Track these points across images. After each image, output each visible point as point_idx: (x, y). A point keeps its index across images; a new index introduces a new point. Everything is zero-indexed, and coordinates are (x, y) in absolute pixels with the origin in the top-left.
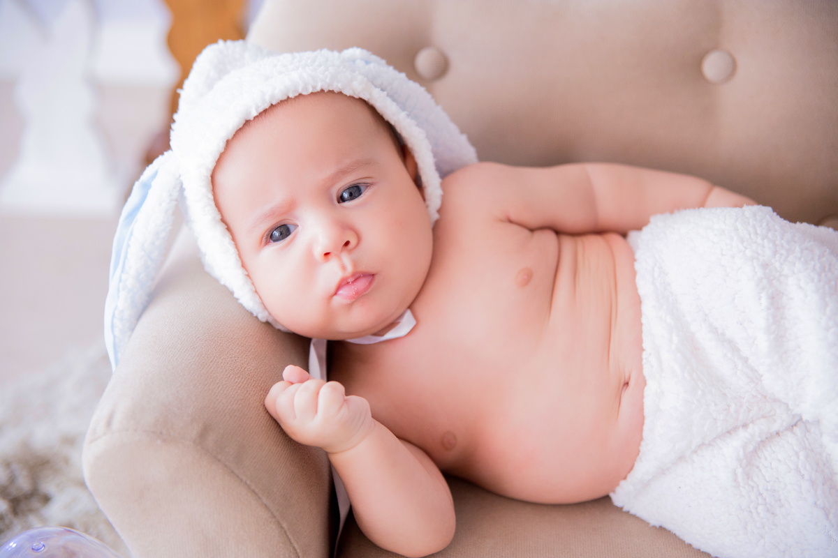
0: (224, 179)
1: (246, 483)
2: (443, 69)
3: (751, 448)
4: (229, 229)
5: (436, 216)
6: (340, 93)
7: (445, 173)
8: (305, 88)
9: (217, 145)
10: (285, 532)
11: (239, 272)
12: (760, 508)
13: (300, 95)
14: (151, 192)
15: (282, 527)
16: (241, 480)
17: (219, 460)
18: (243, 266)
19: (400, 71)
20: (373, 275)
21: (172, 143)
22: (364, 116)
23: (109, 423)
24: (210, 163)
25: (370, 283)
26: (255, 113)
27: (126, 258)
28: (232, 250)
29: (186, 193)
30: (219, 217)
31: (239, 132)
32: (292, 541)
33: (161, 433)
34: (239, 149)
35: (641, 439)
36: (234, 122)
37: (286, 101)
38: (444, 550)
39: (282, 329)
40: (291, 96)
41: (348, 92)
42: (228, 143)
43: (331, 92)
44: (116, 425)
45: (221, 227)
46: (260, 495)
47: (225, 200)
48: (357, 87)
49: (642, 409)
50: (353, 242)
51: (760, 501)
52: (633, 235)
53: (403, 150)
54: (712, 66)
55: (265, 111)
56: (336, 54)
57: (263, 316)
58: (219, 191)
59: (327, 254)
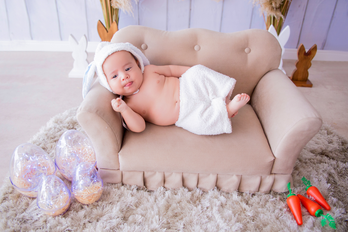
0: (104, 66)
2: (146, 48)
3: (201, 112)
4: (105, 75)
5: (143, 72)
6: (126, 51)
7: (145, 66)
8: (120, 50)
9: (103, 60)
11: (107, 83)
12: (203, 122)
13: (119, 51)
14: (90, 68)
15: (111, 128)
16: (104, 120)
17: (100, 116)
18: (108, 82)
19: (136, 47)
20: (133, 82)
21: (94, 60)
22: (130, 55)
23: (81, 110)
24: (102, 63)
26: (111, 54)
27: (86, 80)
28: (106, 79)
29: (97, 69)
30: (103, 73)
31: (107, 57)
32: (114, 131)
34: (108, 60)
35: (180, 111)
36: (106, 55)
37: (116, 52)
38: (143, 131)
39: (115, 94)
40: (117, 51)
41: (127, 50)
42: (105, 59)
43: (124, 50)
44: (82, 110)
45: (104, 75)
46: (107, 122)
47: (105, 69)
48: (129, 49)
49: (179, 106)
50: (128, 77)
51: (203, 121)
52: (180, 78)
53: (136, 60)
54: (196, 48)
55: (112, 54)
56: (124, 43)
57: (111, 91)
58: (104, 68)
59: (123, 80)
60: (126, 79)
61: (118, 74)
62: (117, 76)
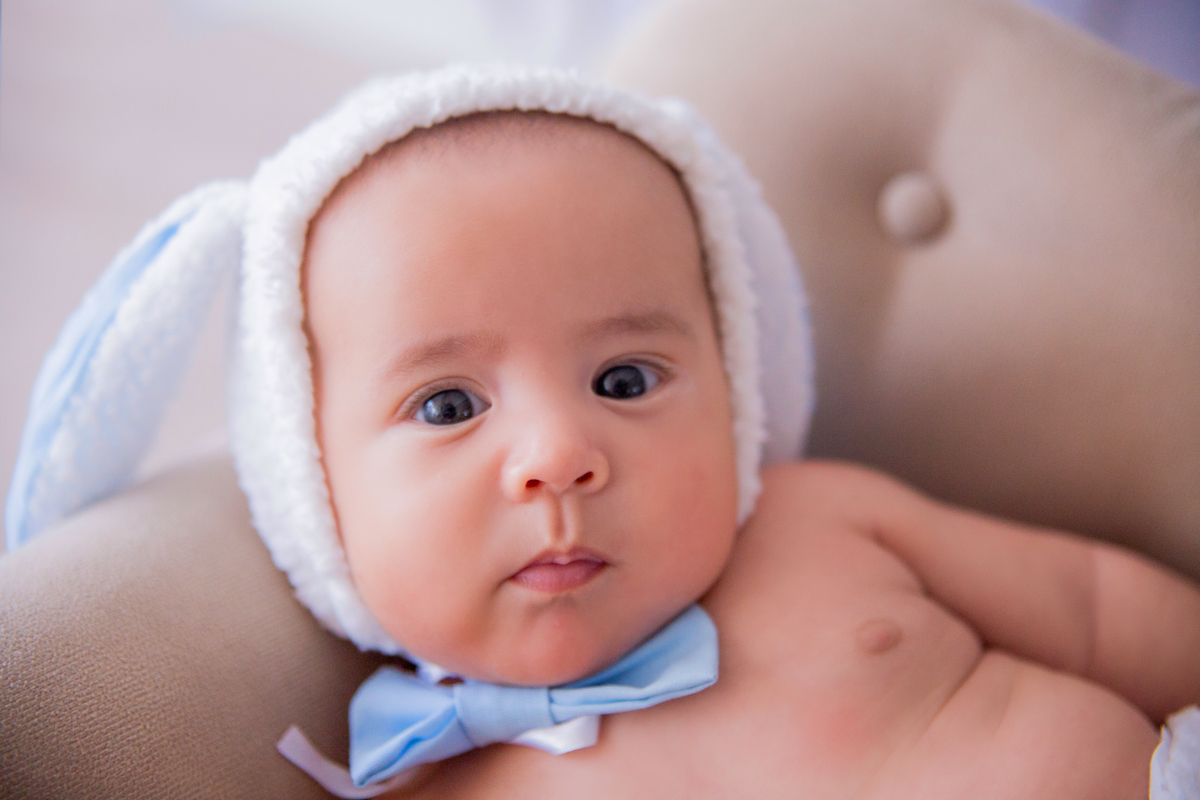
20: (604, 565)
25: (590, 577)
50: (601, 479)
60: (567, 491)
61: (493, 399)
62: (477, 405)
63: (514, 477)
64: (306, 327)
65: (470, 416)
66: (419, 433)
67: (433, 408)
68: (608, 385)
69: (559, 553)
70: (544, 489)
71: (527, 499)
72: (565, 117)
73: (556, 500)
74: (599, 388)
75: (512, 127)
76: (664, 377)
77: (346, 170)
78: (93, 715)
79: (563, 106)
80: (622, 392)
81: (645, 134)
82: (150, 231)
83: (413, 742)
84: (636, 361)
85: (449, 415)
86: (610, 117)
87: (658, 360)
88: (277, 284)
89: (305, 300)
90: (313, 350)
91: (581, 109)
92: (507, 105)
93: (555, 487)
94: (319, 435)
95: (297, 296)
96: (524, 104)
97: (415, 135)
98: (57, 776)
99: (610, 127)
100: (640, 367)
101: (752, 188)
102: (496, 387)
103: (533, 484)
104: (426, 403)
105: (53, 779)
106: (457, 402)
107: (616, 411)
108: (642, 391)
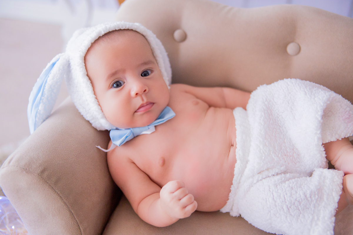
1: (58, 193)
2: (184, 38)
10: (73, 214)
15: (71, 212)
16: (56, 192)
17: (48, 183)
20: (154, 103)
23: (10, 162)
25: (152, 106)
28: (90, 87)
32: (76, 217)
33: (26, 169)
45: (87, 78)
46: (63, 198)
50: (148, 90)
60: (142, 94)
61: (126, 81)
62: (122, 83)
63: (133, 93)
64: (88, 75)
65: (121, 86)
66: (114, 90)
67: (115, 85)
68: (143, 75)
69: (144, 104)
70: (138, 94)
71: (136, 97)
72: (124, 30)
73: (141, 96)
74: (142, 75)
75: (116, 33)
76: (152, 71)
77: (90, 46)
78: (66, 151)
79: (124, 28)
80: (145, 75)
81: (138, 30)
82: (49, 65)
83: (127, 137)
84: (147, 70)
85: (118, 86)
86: (132, 28)
87: (151, 69)
88: (81, 69)
89: (87, 71)
90: (90, 79)
91: (127, 28)
92: (114, 30)
93: (140, 94)
94: (95, 94)
95: (86, 71)
96: (117, 29)
97: (100, 38)
98: (64, 162)
99: (132, 30)
100: (147, 71)
101: (155, 36)
102: (125, 79)
103: (137, 94)
104: (113, 85)
105: (63, 163)
106: (118, 83)
107: (146, 78)
108: (149, 75)
